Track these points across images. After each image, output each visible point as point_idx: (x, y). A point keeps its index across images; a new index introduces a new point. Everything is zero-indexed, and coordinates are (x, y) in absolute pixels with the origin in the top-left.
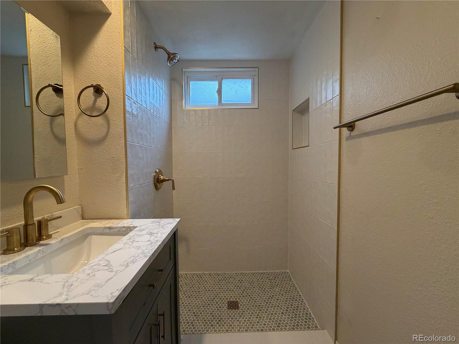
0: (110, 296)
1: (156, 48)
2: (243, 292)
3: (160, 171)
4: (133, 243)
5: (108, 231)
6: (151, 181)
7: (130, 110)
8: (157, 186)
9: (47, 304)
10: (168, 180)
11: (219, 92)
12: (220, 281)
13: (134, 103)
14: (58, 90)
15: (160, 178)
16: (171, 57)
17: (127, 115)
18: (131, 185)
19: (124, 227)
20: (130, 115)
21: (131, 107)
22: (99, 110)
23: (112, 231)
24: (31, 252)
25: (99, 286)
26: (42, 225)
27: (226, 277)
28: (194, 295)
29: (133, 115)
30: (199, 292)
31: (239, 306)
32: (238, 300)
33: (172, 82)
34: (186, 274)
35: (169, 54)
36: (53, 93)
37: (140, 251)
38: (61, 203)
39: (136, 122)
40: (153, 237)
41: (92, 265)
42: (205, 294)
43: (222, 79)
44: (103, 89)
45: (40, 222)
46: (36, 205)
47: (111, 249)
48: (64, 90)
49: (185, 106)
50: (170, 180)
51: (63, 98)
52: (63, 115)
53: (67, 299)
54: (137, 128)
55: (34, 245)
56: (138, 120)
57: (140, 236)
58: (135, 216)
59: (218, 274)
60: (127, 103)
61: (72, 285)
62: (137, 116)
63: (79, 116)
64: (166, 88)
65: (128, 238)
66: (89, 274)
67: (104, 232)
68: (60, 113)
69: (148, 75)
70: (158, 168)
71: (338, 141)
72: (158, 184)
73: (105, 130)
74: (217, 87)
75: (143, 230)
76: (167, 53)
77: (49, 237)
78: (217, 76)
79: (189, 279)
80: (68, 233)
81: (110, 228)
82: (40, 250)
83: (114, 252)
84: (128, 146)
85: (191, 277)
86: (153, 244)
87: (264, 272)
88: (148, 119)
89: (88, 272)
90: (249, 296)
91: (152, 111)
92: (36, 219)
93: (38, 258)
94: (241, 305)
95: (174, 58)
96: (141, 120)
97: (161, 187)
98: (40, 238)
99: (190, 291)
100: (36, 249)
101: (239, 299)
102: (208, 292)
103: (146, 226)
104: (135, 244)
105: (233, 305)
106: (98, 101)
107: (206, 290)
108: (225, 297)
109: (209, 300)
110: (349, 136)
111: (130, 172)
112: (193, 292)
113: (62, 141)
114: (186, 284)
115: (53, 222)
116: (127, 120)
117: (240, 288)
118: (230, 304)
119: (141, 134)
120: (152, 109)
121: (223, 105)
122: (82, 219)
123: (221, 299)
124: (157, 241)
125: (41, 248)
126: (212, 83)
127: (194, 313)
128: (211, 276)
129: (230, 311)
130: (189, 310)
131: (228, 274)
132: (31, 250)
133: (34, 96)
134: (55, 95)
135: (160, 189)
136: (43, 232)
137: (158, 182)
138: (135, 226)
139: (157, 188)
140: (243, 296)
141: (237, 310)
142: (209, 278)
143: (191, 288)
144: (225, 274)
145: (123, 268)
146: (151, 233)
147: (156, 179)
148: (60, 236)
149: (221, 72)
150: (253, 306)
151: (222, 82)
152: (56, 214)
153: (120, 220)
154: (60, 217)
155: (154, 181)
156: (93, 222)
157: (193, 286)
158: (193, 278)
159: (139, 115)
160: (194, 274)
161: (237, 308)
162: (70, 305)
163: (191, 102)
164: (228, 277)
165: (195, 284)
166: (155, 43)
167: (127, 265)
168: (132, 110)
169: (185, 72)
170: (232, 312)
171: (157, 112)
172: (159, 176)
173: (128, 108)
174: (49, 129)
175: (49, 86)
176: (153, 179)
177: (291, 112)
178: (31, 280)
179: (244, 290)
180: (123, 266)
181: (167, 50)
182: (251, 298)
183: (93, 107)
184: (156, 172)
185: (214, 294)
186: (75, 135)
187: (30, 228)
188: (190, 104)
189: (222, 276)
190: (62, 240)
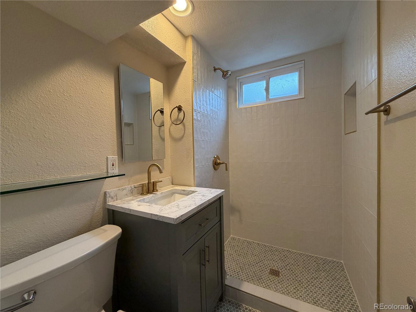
0: (175, 216)
1: (215, 70)
2: (286, 266)
3: (217, 156)
4: (192, 199)
5: (183, 192)
6: (211, 164)
7: (196, 118)
8: (215, 167)
9: (154, 214)
10: (223, 163)
11: (267, 89)
12: (266, 251)
13: (199, 112)
14: (162, 112)
15: (218, 162)
16: (225, 74)
17: (194, 122)
18: (196, 166)
19: (191, 191)
20: (196, 121)
21: (197, 116)
22: (180, 120)
23: (185, 192)
24: (150, 196)
25: (172, 212)
26: (154, 184)
27: (272, 250)
28: (243, 255)
29: (198, 120)
30: (247, 254)
31: (280, 275)
32: (279, 270)
33: (229, 89)
34: (239, 239)
35: (223, 72)
36: (160, 113)
37: (194, 202)
38: (161, 173)
39: (200, 125)
40: (203, 197)
41: (172, 204)
42: (251, 257)
43: (269, 78)
44: (182, 107)
45: (153, 182)
46: (152, 174)
47: (181, 200)
48: (164, 112)
49: (239, 105)
50: (224, 163)
51: (164, 115)
52: (163, 125)
53: (160, 214)
54: (201, 129)
55: (151, 193)
56: (201, 123)
57: (197, 196)
58: (199, 185)
59: (265, 245)
60: (194, 114)
61: (162, 210)
62: (200, 121)
63: (171, 125)
64: (223, 95)
65: (191, 196)
66: (169, 208)
67: (181, 192)
68: (162, 125)
69: (208, 91)
70: (216, 154)
71: (377, 125)
72: (216, 166)
73: (183, 132)
74: (265, 85)
75: (200, 193)
76: (222, 72)
77: (157, 191)
78: (265, 76)
79: (241, 243)
80: (164, 190)
81: (184, 190)
82: (153, 196)
83: (182, 201)
84: (194, 140)
85: (242, 242)
86: (202, 201)
87: (313, 255)
88: (208, 121)
89: (169, 207)
90: (292, 270)
91: (211, 115)
92: (152, 181)
93: (152, 199)
94: (282, 275)
95: (227, 74)
96: (203, 123)
97: (218, 169)
98: (153, 191)
99: (239, 251)
100: (152, 195)
101: (281, 270)
102: (254, 257)
103: (202, 192)
104: (193, 199)
105: (275, 273)
106: (180, 115)
107: (253, 255)
108: (268, 264)
109: (254, 263)
110: (386, 120)
111: (196, 157)
112: (242, 252)
113: (163, 140)
114: (238, 246)
115: (159, 183)
116: (194, 124)
117: (284, 262)
118: (271, 270)
119: (203, 132)
120: (212, 114)
121: (270, 100)
122: (172, 185)
123: (264, 264)
124: (205, 200)
125: (153, 195)
126: (262, 82)
127: (240, 267)
128: (259, 245)
129: (271, 275)
130: (237, 264)
131: (275, 248)
132: (150, 195)
133: (153, 116)
134: (161, 114)
135: (217, 169)
136: (155, 188)
137: (216, 165)
138: (197, 191)
139: (215, 169)
140: (286, 269)
141: (277, 277)
142: (257, 246)
143: (241, 249)
144: (272, 247)
145: (184, 208)
146: (204, 195)
147: (214, 162)
148: (161, 191)
149: (268, 72)
150: (293, 279)
151: (269, 80)
152: (160, 180)
153: (190, 187)
154: (162, 181)
155: (213, 164)
156: (177, 187)
157: (243, 249)
158: (244, 243)
159: (202, 119)
160: (245, 240)
161: (278, 276)
162: (161, 216)
163: (243, 101)
164: (274, 250)
165: (244, 248)
166: (214, 67)
167: (186, 207)
168: (197, 118)
169: (238, 79)
170: (272, 277)
171: (216, 115)
172: (216, 160)
173: (195, 117)
174: (158, 134)
175: (159, 110)
176: (212, 162)
177: (343, 96)
178: (149, 205)
179: (288, 265)
180: (184, 207)
181: (222, 70)
182: (293, 272)
183: (177, 119)
184: (214, 157)
185: (259, 260)
186: (169, 136)
187: (150, 184)
188: (242, 103)
189: (269, 248)
190: (162, 193)
